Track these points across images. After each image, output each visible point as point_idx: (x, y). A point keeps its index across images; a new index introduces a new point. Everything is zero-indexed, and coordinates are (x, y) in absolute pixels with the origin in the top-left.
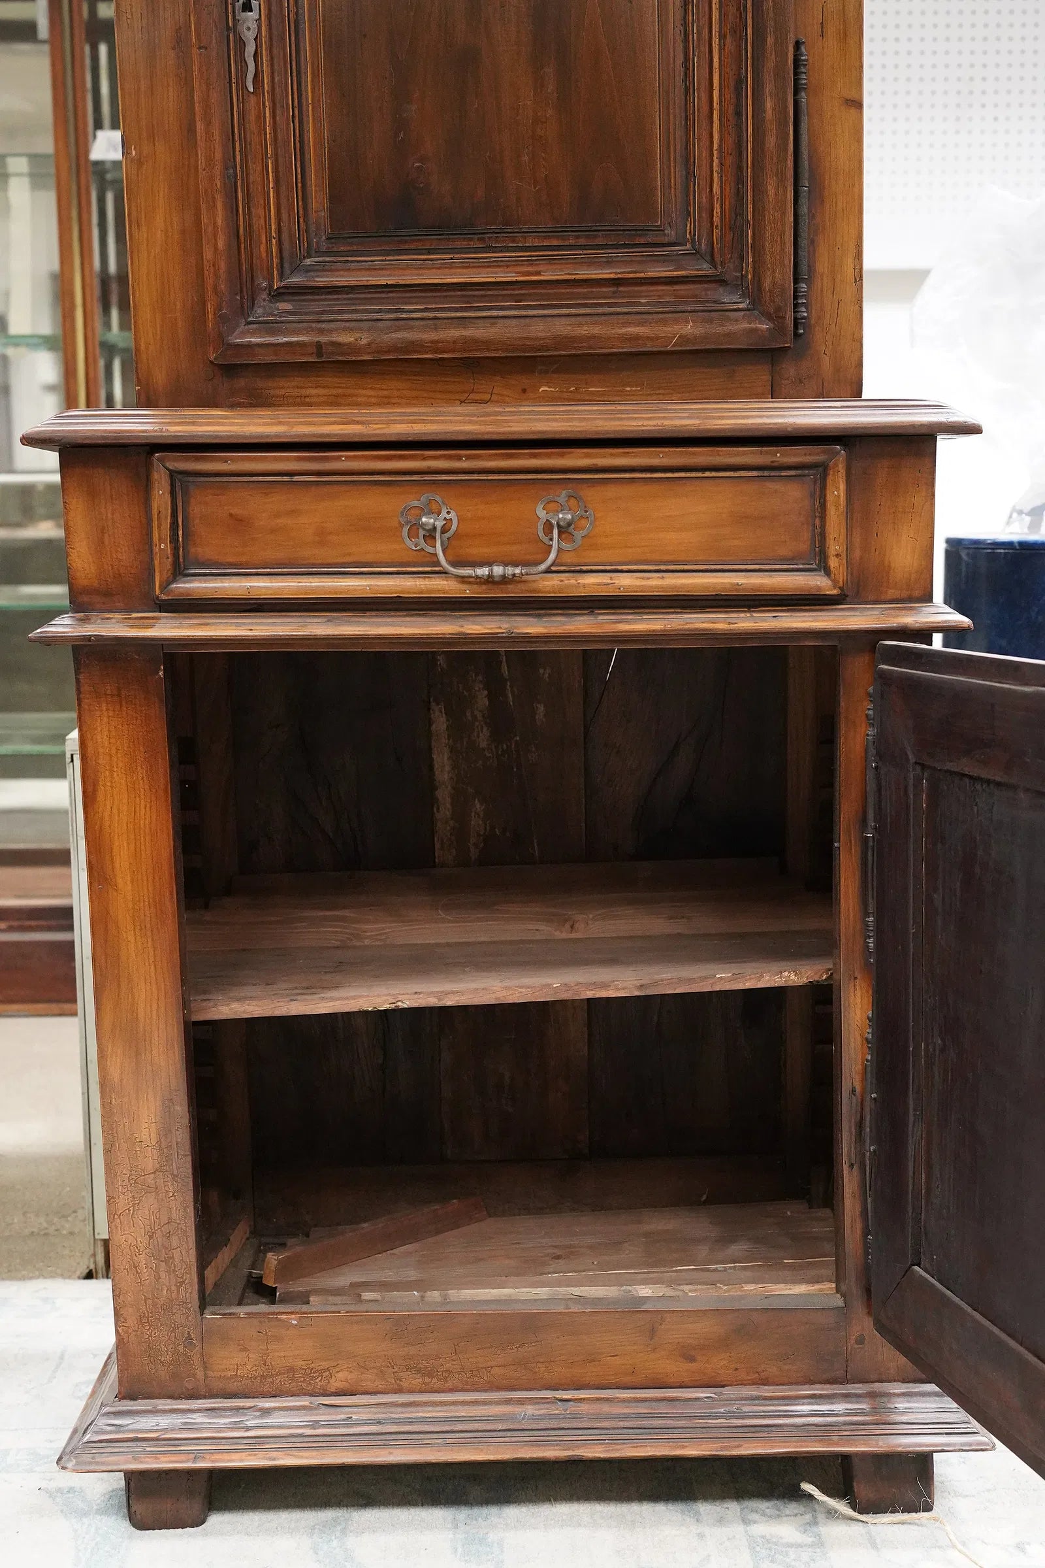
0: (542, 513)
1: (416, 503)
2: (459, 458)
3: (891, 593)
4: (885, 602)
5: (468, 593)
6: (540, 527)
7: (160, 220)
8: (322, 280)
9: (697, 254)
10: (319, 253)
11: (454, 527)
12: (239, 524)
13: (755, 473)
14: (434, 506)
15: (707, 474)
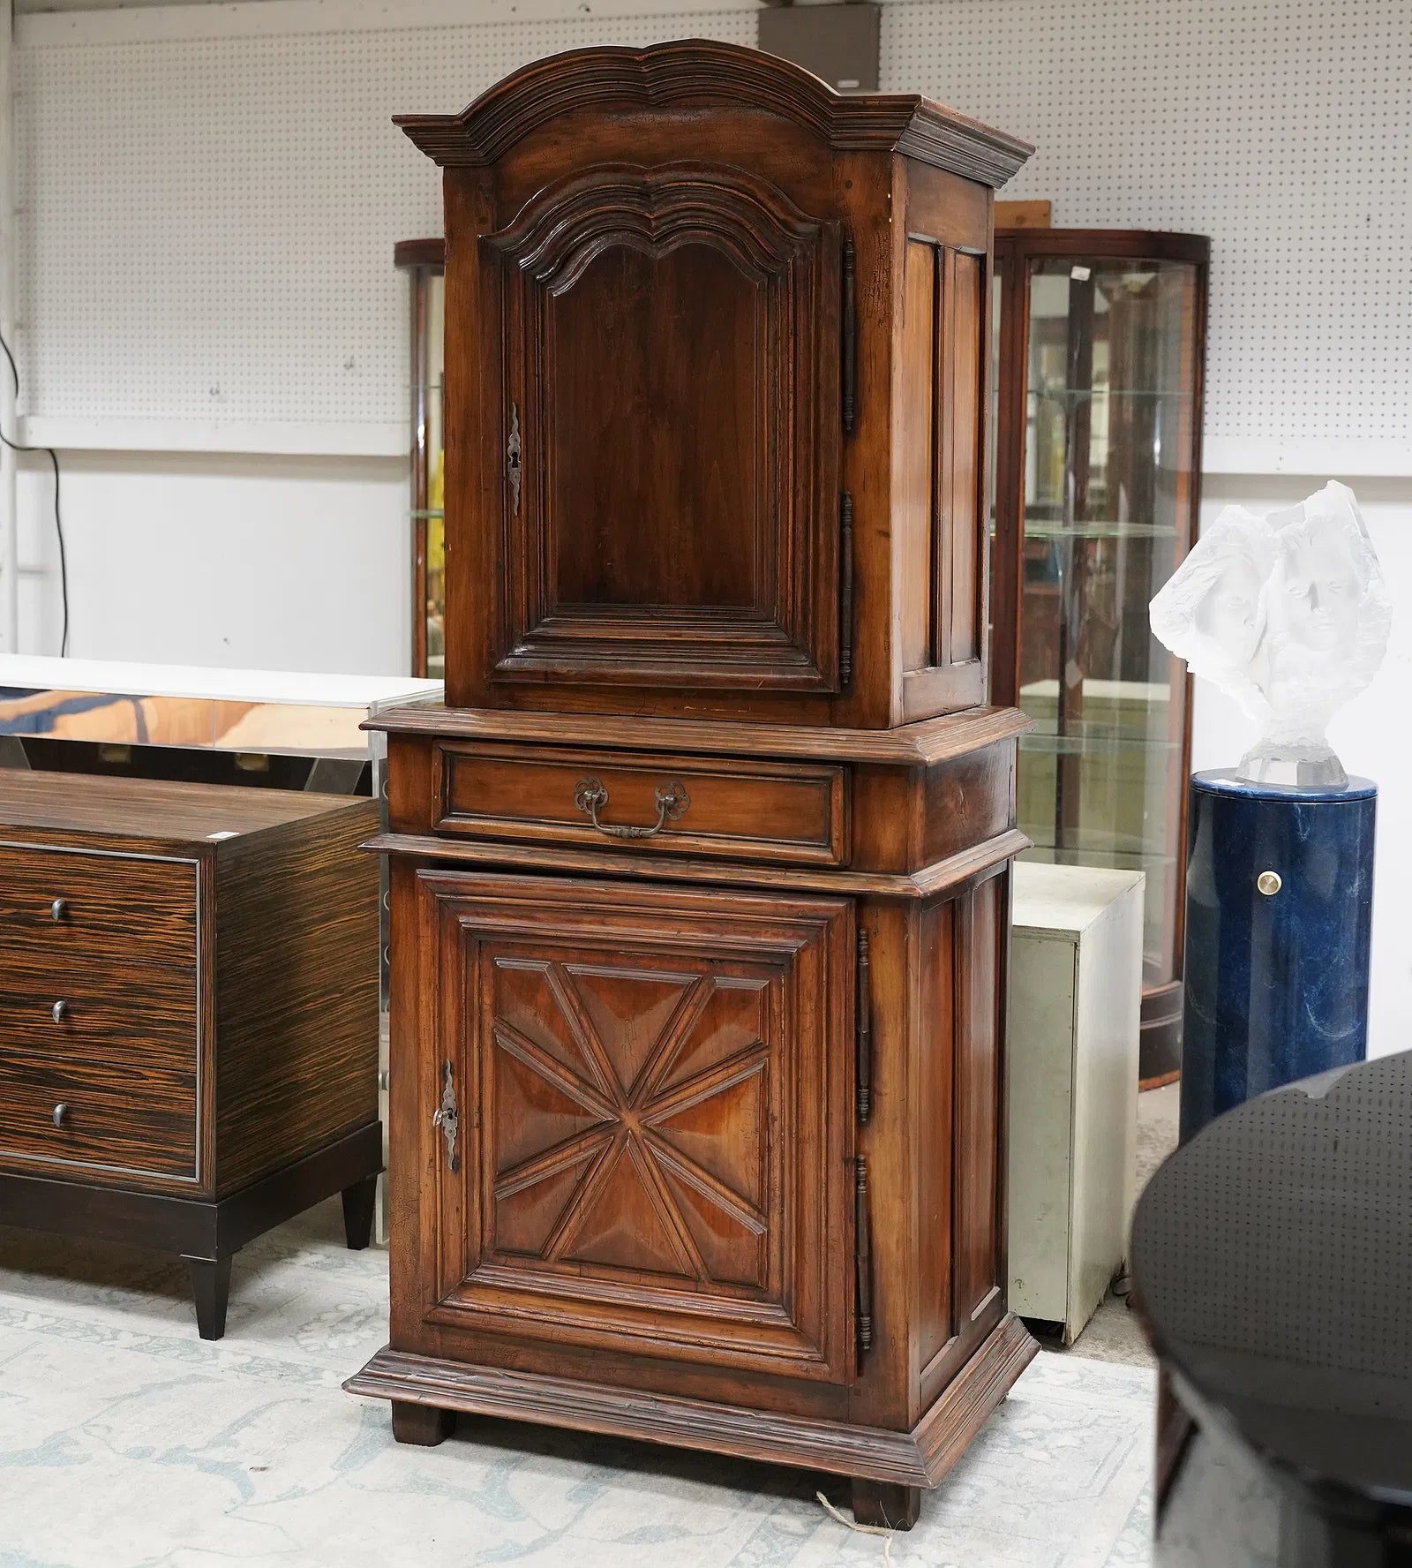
0: (658, 795)
1: (585, 781)
2: (606, 755)
3: (881, 867)
4: (877, 873)
5: (610, 843)
6: (657, 805)
7: (463, 590)
8: (553, 632)
9: (779, 627)
10: (554, 616)
11: (606, 800)
12: (482, 787)
13: (788, 780)
14: (596, 785)
15: (759, 778)
